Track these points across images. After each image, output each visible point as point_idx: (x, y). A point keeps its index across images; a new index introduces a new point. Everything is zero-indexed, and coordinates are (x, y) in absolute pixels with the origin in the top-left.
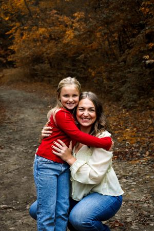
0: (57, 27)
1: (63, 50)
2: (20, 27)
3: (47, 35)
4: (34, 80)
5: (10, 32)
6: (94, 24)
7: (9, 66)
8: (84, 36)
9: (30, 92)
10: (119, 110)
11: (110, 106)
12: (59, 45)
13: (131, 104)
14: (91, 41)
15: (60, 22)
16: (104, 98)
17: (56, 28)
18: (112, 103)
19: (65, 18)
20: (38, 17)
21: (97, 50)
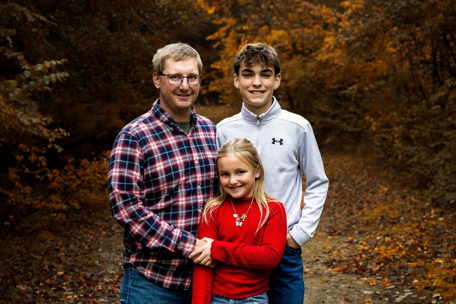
0: (309, 28)
1: (316, 75)
2: (235, 26)
3: (287, 43)
5: (216, 34)
6: (380, 19)
7: (210, 101)
8: (357, 45)
10: (423, 210)
11: (404, 197)
12: (309, 65)
14: (371, 55)
15: (314, 17)
16: (393, 180)
17: (306, 30)
18: (409, 193)
19: (325, 10)
20: (272, 7)
21: (386, 78)
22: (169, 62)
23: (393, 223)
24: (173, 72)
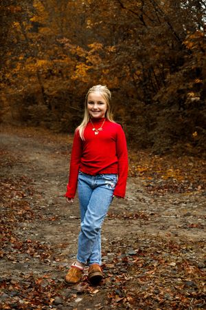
1: (70, 88)
4: (26, 125)
9: (25, 137)
17: (61, 61)
19: (79, 49)
20: (38, 45)
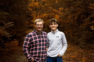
0: (51, 13)
2: (36, 13)
3: (47, 17)
7: (31, 28)
10: (78, 49)
11: (74, 47)
13: (83, 46)
22: (37, 22)
23: (73, 52)
24: (38, 24)
